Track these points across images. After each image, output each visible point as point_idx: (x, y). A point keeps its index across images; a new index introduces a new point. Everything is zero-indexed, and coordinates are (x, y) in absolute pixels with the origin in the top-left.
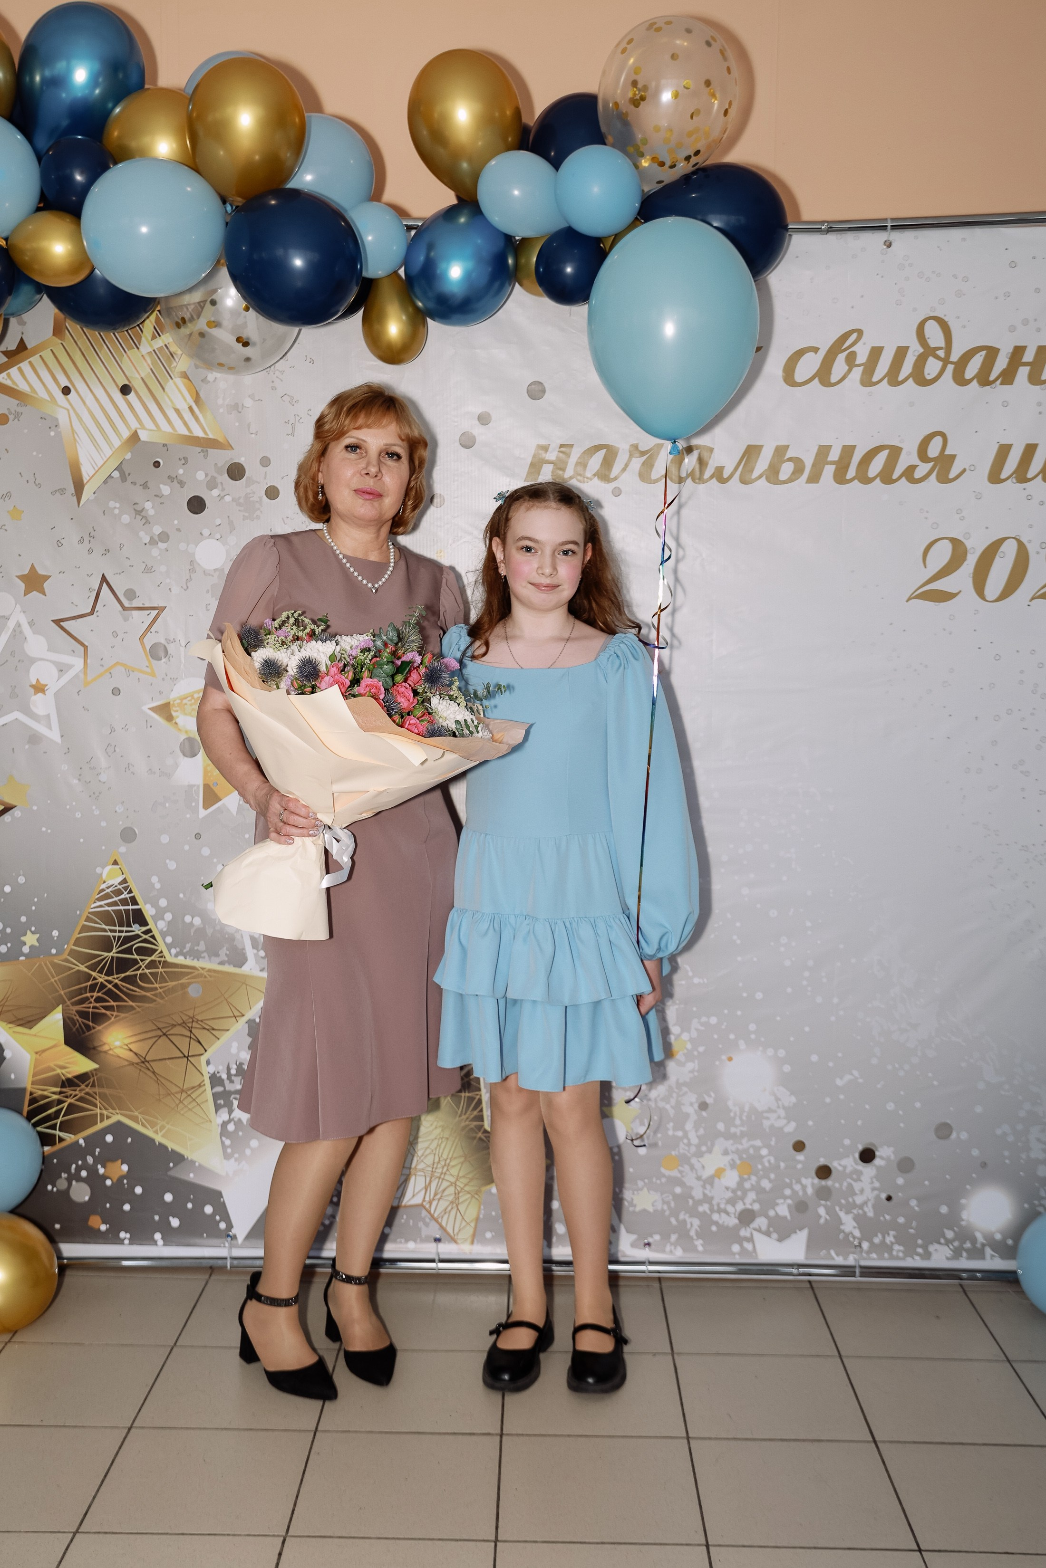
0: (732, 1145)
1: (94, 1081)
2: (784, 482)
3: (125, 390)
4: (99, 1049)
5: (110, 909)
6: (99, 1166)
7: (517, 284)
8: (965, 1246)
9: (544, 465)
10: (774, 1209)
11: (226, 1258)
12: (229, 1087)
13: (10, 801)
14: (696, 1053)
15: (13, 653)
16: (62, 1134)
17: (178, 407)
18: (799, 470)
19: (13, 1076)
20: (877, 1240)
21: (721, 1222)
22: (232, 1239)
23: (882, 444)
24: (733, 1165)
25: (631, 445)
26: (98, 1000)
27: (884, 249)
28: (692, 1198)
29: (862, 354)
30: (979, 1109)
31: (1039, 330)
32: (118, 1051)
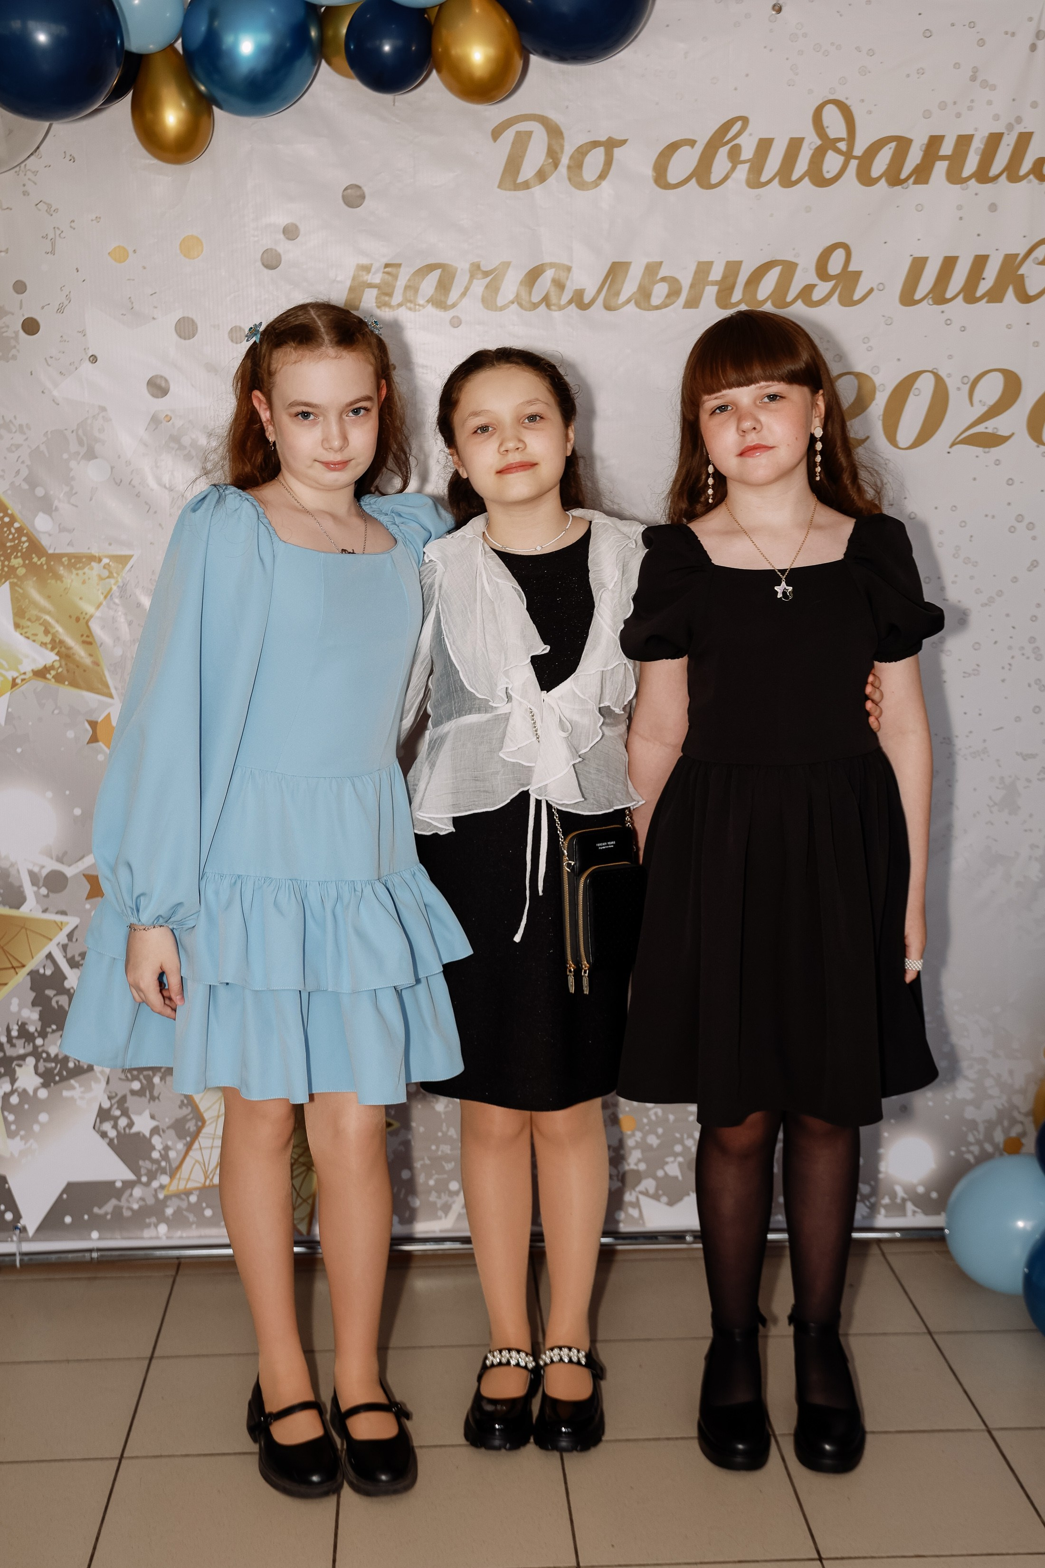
2: (657, 308)
7: (323, 63)
8: (882, 1202)
9: (366, 289)
10: (663, 1168)
11: (14, 1255)
12: (10, 1052)
18: (674, 292)
22: (20, 1232)
23: (774, 259)
24: (614, 1120)
25: (472, 264)
27: (772, 14)
29: (748, 148)
31: (958, 115)
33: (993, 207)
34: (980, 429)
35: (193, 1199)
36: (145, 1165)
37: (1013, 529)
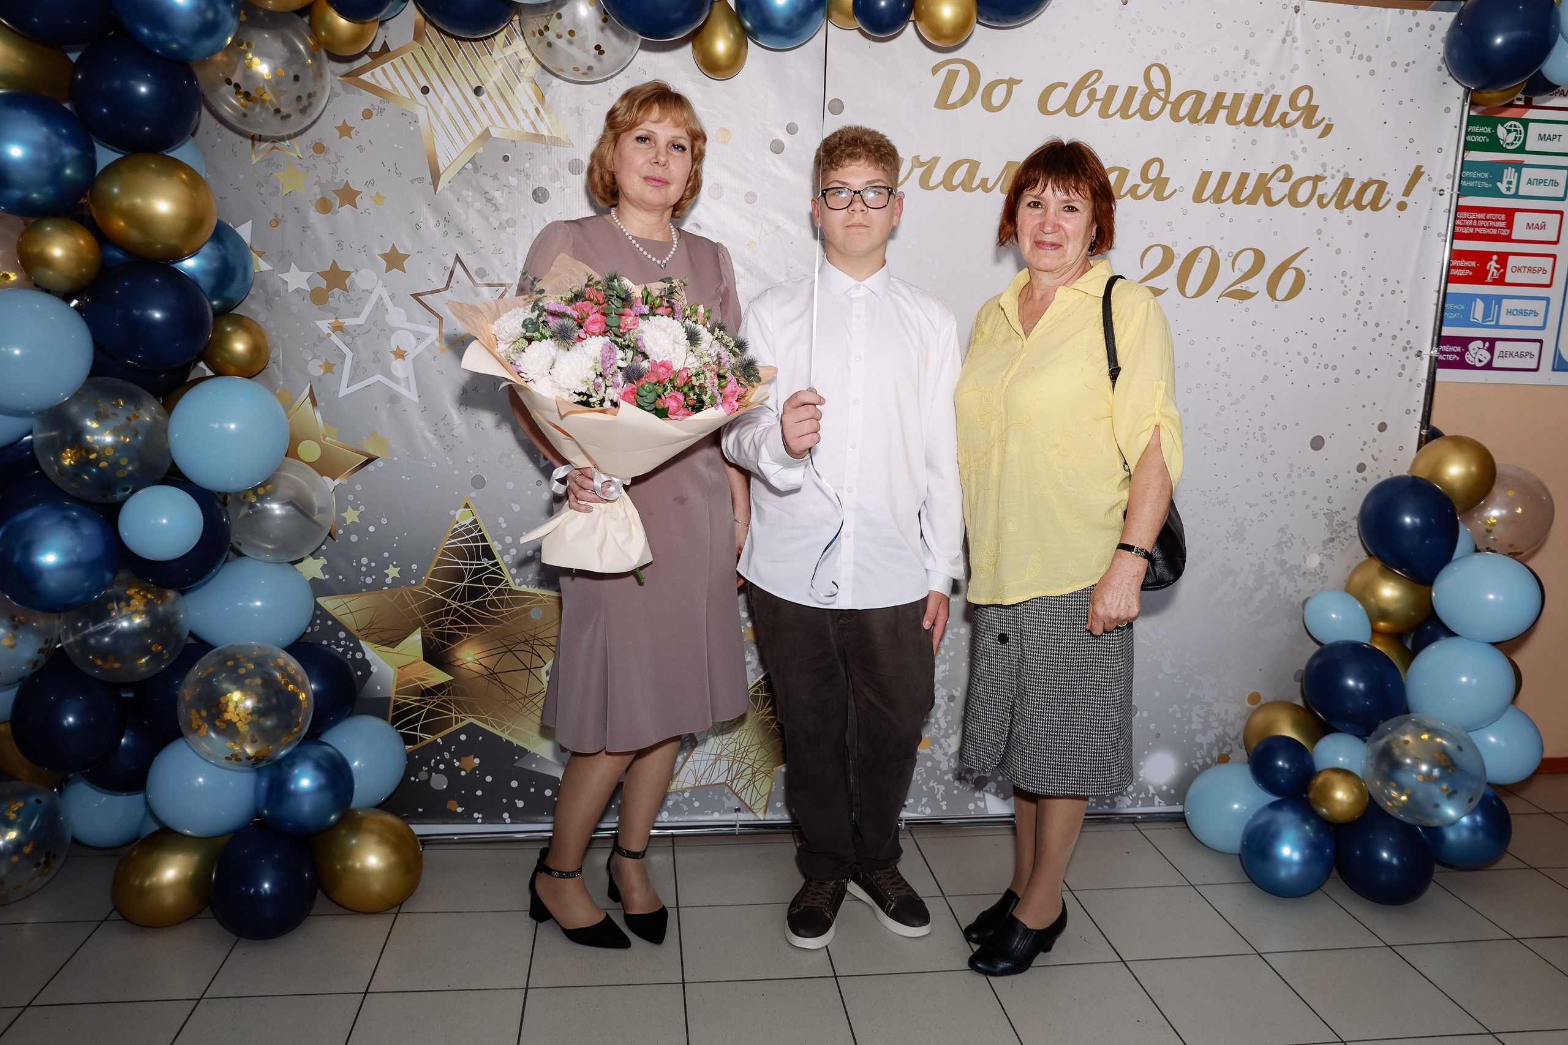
1: (449, 690)
3: (478, 91)
4: (455, 664)
5: (462, 545)
6: (455, 761)
8: (1140, 796)
13: (373, 452)
14: (947, 657)
15: (375, 323)
16: (421, 735)
17: (525, 108)
19: (379, 688)
21: (960, 787)
23: (1114, 166)
25: (914, 157)
26: (452, 622)
27: (1121, 5)
28: (940, 770)
29: (1100, 91)
30: (1157, 694)
31: (1235, 81)
32: (470, 665)
33: (1254, 142)
34: (1237, 287)
35: (687, 795)
37: (1253, 355)
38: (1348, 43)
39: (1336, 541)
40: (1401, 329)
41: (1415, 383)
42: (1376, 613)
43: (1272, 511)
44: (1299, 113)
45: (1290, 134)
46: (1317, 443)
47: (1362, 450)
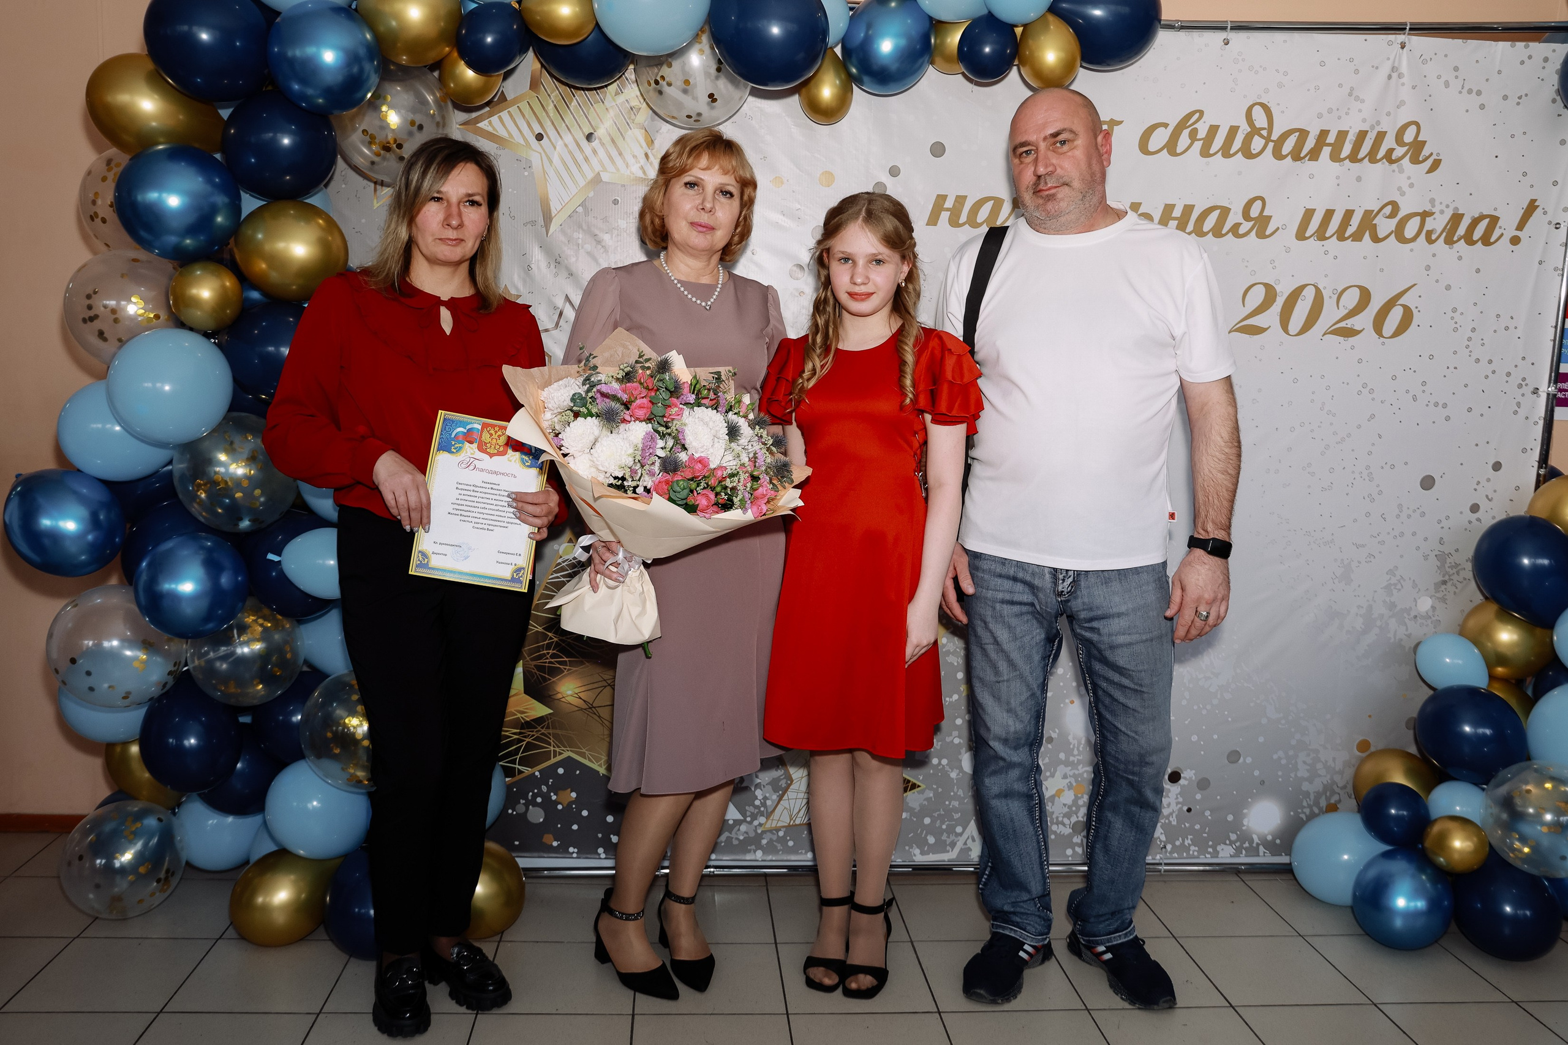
0: (1071, 770)
1: (548, 723)
3: (589, 137)
4: (555, 697)
5: (565, 580)
6: (552, 794)
8: (1244, 846)
9: (943, 212)
16: (520, 767)
17: (635, 154)
20: (1178, 843)
21: (1058, 832)
23: (1215, 204)
24: (1070, 787)
26: (553, 656)
27: (1222, 45)
29: (1202, 130)
30: (1261, 739)
31: (1339, 118)
32: (570, 699)
33: (1359, 179)
34: (1342, 324)
35: (781, 834)
36: (750, 809)
37: (1359, 393)
38: (1457, 77)
39: (1449, 584)
40: (1516, 366)
41: (1531, 421)
42: (1494, 659)
43: (1380, 552)
44: (1407, 147)
45: (1397, 170)
46: (1428, 483)
47: (1475, 490)
